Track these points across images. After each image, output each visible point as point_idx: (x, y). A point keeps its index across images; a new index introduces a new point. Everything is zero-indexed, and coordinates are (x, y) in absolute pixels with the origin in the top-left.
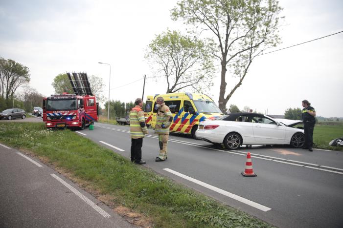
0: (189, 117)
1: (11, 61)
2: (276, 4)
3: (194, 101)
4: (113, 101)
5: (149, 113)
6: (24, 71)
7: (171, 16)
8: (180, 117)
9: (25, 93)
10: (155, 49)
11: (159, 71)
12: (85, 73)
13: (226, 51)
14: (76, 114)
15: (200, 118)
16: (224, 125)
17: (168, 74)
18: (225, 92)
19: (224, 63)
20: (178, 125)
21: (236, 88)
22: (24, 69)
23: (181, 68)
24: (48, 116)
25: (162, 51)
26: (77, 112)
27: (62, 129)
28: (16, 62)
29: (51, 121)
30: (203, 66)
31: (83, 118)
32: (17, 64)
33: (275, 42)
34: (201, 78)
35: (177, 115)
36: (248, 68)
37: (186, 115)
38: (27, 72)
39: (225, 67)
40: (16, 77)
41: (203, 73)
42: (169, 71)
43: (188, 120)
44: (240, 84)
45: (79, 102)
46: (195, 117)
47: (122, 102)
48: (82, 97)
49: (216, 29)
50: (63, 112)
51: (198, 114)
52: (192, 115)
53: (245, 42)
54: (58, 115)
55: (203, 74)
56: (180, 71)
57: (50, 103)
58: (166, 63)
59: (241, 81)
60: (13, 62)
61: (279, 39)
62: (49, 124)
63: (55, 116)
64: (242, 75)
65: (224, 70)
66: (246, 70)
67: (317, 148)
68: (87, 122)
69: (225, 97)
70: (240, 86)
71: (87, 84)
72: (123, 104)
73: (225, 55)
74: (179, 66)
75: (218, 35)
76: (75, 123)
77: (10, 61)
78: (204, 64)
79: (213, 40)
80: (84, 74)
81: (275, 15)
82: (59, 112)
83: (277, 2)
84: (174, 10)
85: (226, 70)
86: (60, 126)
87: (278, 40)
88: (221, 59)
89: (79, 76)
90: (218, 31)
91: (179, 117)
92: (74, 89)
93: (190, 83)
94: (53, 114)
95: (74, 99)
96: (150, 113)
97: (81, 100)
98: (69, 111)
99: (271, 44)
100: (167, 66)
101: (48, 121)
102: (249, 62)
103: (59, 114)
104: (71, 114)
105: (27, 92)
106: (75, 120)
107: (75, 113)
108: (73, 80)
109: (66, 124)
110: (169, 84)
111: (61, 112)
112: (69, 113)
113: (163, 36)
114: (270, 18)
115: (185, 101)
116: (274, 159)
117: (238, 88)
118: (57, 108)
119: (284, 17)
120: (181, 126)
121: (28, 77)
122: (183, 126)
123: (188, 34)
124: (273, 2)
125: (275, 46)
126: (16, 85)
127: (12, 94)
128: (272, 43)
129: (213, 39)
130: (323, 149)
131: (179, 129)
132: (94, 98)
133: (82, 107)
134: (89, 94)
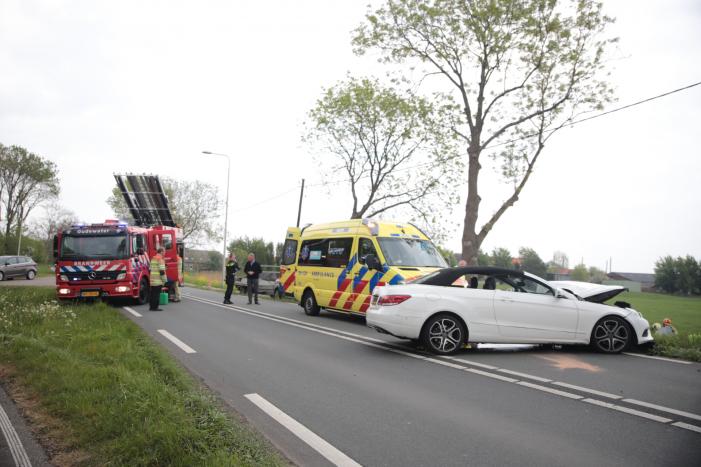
0: (369, 276)
1: (17, 149)
2: (595, 9)
3: (380, 240)
4: (247, 239)
5: (289, 267)
6: (47, 170)
7: (353, 43)
8: (351, 276)
9: (50, 220)
10: (323, 121)
11: (335, 169)
12: (154, 175)
13: (480, 123)
14: (124, 269)
15: (390, 278)
16: (422, 295)
17: (355, 178)
18: (476, 217)
19: (475, 150)
20: (346, 294)
21: (503, 208)
22: (46, 166)
23: (383, 163)
24: (62, 274)
25: (339, 124)
26: (127, 264)
27: (90, 301)
28: (30, 151)
29: (69, 284)
30: (435, 157)
31: (144, 278)
32: (32, 156)
33: (599, 98)
34: (432, 185)
35: (344, 272)
36: (534, 160)
37: (363, 272)
38: (52, 175)
39: (476, 159)
40: (27, 186)
41: (436, 173)
42: (358, 170)
43: (366, 282)
44: (515, 198)
45: (134, 240)
46: (381, 276)
47: (267, 242)
48: (142, 230)
49: (456, 72)
50: (97, 263)
51: (386, 270)
52: (374, 271)
53: (529, 100)
54: (84, 269)
55: (436, 177)
56: (380, 169)
57: (68, 242)
58: (351, 152)
59: (517, 192)
60: (23, 152)
61: (611, 91)
62: (64, 291)
63: (79, 274)
64: (520, 178)
65: (475, 167)
66: (531, 166)
67: (662, 355)
69: (478, 230)
70: (515, 203)
71: (161, 201)
72: (271, 246)
73: (476, 130)
74: (380, 159)
75: (461, 87)
76: (123, 289)
77: (15, 149)
78: (436, 153)
79: (451, 98)
80: (152, 177)
81: (596, 36)
82: (88, 263)
83: (600, 6)
84: (361, 30)
85: (479, 167)
86: (88, 294)
87: (609, 95)
88: (469, 142)
89: (143, 183)
90: (459, 75)
91: (348, 277)
93: (406, 198)
94: (75, 267)
95: (123, 234)
96: (292, 267)
97: (139, 236)
98: (109, 262)
99: (590, 104)
100: (352, 160)
101: (63, 285)
102: (537, 147)
103: (87, 267)
104: (114, 268)
105: (54, 218)
106: (124, 282)
107: (122, 267)
108: (130, 193)
109: (101, 291)
110: (355, 199)
111: (92, 264)
112: (109, 267)
113: (338, 90)
114: (582, 41)
115: (361, 240)
116: (521, 379)
117: (510, 208)
118: (84, 255)
119: (615, 40)
120: (351, 296)
121: (56, 185)
122: (356, 297)
123: (393, 85)
124: (590, 4)
125: (600, 107)
126: (30, 203)
127: (19, 224)
128: (594, 101)
129: (452, 95)
130: (675, 357)
131: (348, 305)
132: (168, 228)
133: (140, 252)
134: (166, 224)
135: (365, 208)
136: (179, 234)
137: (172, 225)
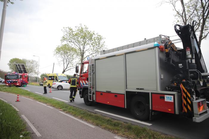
14: (18, 81)
17: (64, 63)
31: (21, 82)
45: (20, 76)
48: (21, 74)
57: (8, 76)
62: (7, 85)
63: (10, 82)
68: (24, 84)
71: (24, 68)
73: (82, 56)
76: (18, 84)
86: (12, 85)
92: (19, 70)
95: (18, 75)
97: (21, 75)
101: (7, 83)
104: (16, 81)
106: (18, 83)
108: (18, 67)
109: (14, 85)
110: (64, 67)
111: (12, 80)
118: (11, 78)
132: (26, 74)
133: (21, 78)
134: (25, 73)
135: (66, 69)
136: (28, 74)
137: (26, 73)
